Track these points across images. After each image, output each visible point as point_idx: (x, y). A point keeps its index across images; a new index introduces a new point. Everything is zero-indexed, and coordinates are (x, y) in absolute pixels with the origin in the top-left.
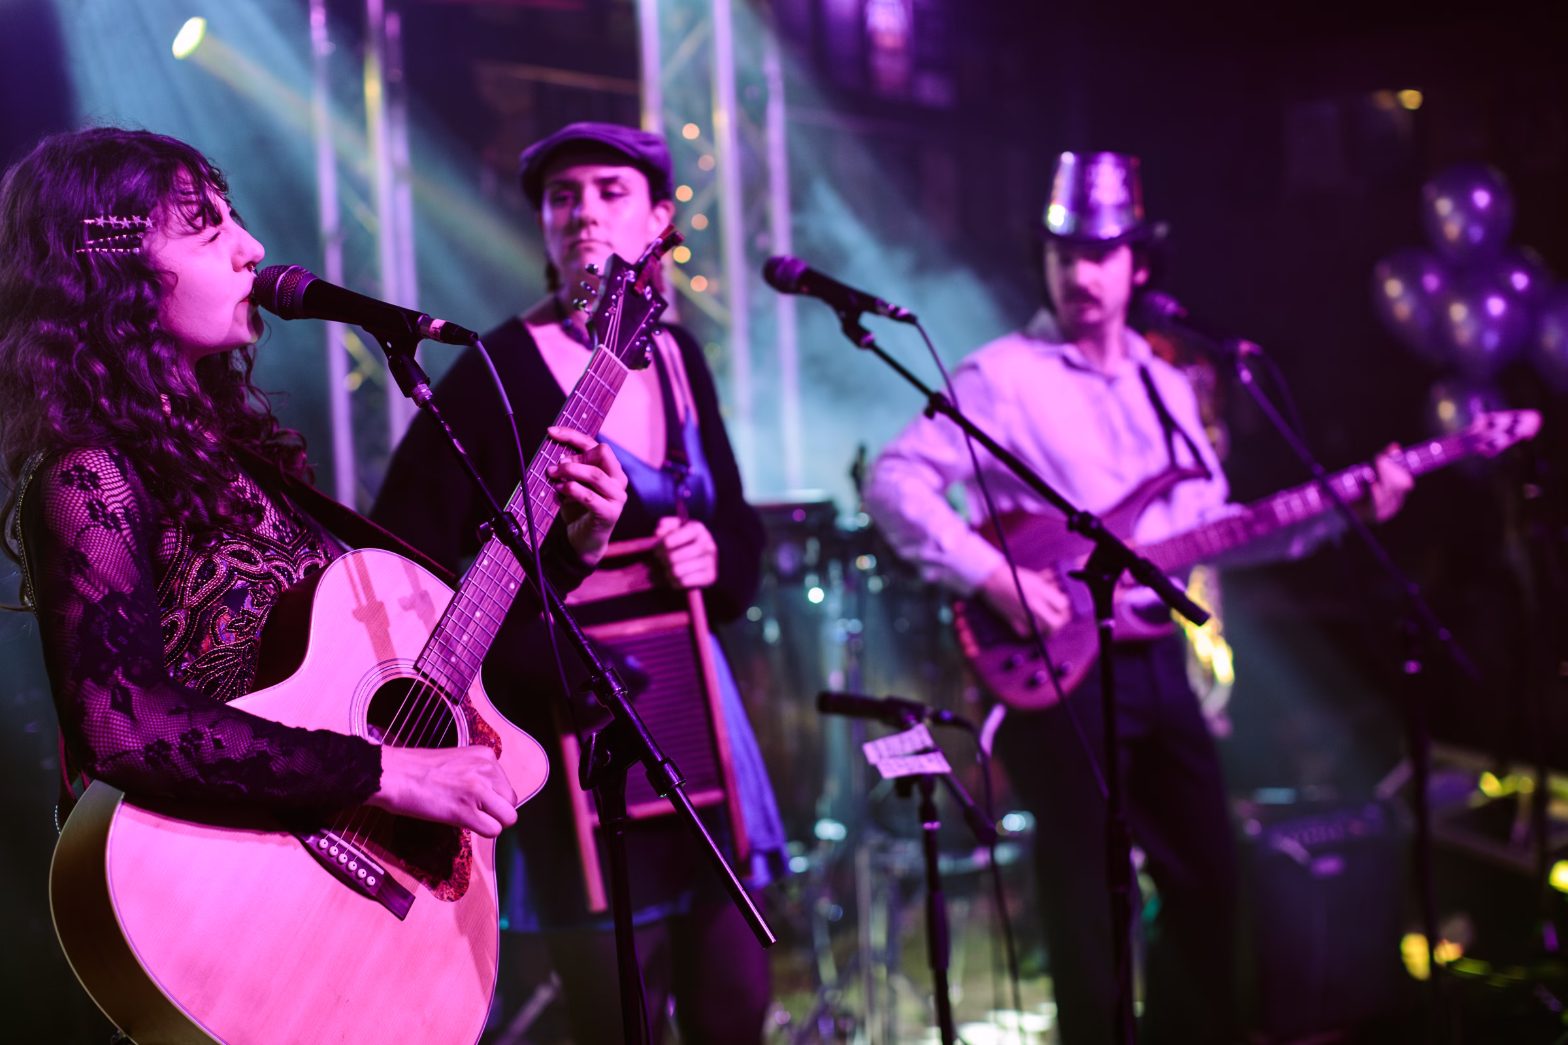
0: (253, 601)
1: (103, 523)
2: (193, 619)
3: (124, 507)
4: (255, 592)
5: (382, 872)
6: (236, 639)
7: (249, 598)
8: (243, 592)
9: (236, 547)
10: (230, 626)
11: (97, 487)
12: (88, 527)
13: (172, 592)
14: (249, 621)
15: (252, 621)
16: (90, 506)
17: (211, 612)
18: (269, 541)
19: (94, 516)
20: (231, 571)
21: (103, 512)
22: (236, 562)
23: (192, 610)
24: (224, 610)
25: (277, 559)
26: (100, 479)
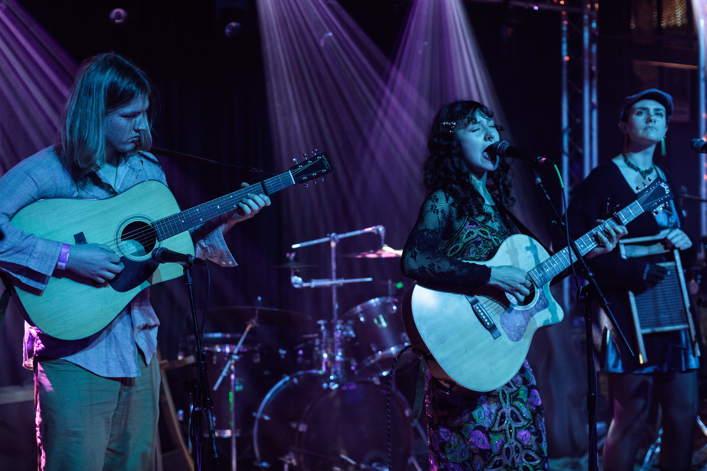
0: (483, 245)
1: (433, 211)
2: (464, 245)
3: (442, 209)
4: (484, 243)
5: (493, 323)
6: (476, 255)
7: (482, 244)
8: (480, 242)
9: (483, 229)
10: (474, 251)
11: (437, 202)
12: (429, 211)
13: (459, 237)
14: (480, 251)
15: (481, 251)
16: (432, 206)
17: (469, 245)
18: (495, 231)
19: (432, 209)
20: (478, 236)
21: (435, 209)
22: (480, 233)
23: (464, 243)
24: (473, 246)
25: (496, 236)
26: (439, 200)
